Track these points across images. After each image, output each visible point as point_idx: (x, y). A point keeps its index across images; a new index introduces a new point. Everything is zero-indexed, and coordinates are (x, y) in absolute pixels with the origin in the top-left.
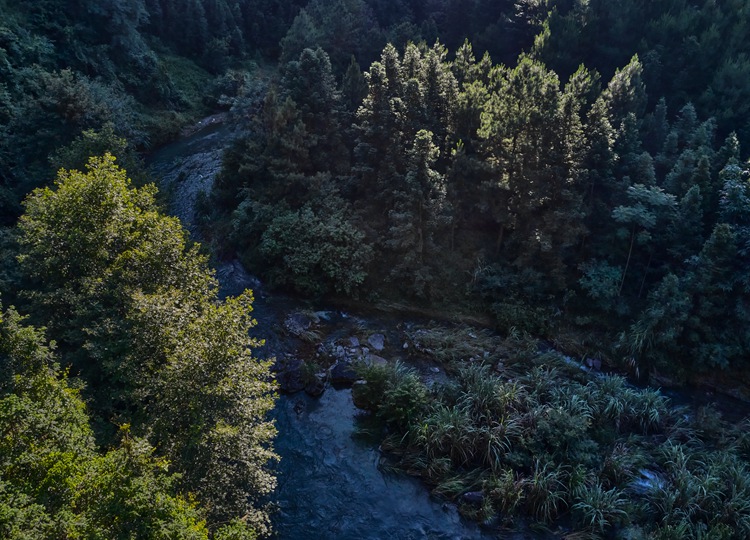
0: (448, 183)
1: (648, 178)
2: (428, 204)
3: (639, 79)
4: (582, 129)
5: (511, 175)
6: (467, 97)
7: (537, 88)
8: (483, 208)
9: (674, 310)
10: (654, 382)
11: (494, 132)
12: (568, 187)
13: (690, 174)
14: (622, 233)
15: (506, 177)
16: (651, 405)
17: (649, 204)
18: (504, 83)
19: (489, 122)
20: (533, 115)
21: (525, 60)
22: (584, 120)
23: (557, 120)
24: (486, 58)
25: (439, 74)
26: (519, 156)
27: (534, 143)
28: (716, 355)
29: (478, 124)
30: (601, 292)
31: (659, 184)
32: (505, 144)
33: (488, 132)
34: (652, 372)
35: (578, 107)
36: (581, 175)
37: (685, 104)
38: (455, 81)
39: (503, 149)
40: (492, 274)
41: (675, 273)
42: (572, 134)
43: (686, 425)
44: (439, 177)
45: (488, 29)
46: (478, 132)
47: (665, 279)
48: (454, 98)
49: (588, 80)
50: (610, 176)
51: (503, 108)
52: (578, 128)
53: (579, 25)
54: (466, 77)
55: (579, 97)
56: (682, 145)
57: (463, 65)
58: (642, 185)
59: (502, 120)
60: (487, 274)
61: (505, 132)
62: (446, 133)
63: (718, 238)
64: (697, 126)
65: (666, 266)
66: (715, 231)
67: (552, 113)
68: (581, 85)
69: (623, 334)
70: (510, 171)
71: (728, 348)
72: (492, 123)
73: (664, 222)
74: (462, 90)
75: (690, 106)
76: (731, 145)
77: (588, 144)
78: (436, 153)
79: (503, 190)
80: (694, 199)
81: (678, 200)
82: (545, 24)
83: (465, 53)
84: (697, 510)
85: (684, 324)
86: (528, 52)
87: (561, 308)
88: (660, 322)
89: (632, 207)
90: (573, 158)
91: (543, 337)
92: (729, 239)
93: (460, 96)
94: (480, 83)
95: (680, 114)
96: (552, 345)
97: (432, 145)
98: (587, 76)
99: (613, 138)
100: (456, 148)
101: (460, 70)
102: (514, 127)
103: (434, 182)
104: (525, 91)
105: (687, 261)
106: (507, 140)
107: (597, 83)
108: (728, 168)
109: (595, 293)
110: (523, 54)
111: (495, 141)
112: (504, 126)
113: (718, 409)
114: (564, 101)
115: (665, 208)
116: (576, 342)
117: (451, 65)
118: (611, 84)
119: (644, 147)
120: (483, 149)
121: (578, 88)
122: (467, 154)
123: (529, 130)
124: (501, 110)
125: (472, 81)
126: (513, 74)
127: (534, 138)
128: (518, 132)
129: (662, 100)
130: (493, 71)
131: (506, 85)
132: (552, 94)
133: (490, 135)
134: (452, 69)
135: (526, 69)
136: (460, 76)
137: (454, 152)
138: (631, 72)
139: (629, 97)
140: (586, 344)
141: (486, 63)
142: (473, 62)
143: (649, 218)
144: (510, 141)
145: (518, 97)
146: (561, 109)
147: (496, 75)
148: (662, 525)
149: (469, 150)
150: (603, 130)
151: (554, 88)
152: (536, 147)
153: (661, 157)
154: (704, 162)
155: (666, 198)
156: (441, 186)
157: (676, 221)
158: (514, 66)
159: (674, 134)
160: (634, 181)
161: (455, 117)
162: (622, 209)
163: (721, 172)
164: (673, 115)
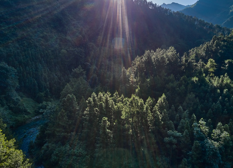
0: (113, 133)
1: (172, 128)
2: (107, 141)
3: (166, 100)
4: (152, 115)
5: (132, 130)
6: (117, 107)
7: (137, 104)
11: (126, 117)
12: (150, 132)
13: (184, 126)
14: (168, 146)
15: (131, 131)
17: (174, 136)
18: (128, 102)
19: (124, 114)
20: (137, 111)
21: (133, 96)
22: (152, 112)
23: (144, 112)
24: (122, 96)
25: (108, 101)
26: (134, 124)
27: (138, 120)
29: (121, 115)
30: (164, 166)
31: (176, 130)
32: (130, 120)
33: (124, 117)
35: (150, 108)
36: (153, 128)
38: (114, 103)
39: (129, 122)
41: (185, 158)
42: (149, 116)
45: (122, 88)
46: (121, 117)
47: (183, 160)
48: (114, 107)
49: (151, 101)
50: (162, 128)
51: (128, 110)
53: (147, 86)
54: (117, 101)
55: (149, 106)
56: (180, 118)
57: (116, 98)
58: (171, 131)
59: (128, 113)
60: (128, 163)
61: (129, 117)
62: (112, 118)
63: (196, 146)
64: (183, 112)
65: (182, 156)
66: (194, 143)
67: (143, 111)
70: (132, 129)
72: (125, 114)
73: (179, 142)
74: (116, 105)
75: (180, 107)
76: (194, 117)
77: (154, 119)
78: (109, 124)
79: (130, 135)
80: (187, 134)
82: (138, 86)
83: (116, 94)
86: (134, 94)
89: (169, 138)
90: (150, 123)
92: (199, 146)
93: (115, 107)
94: (121, 103)
95: (178, 109)
97: (108, 122)
99: (161, 117)
100: (115, 122)
101: (115, 99)
102: (132, 115)
103: (109, 134)
104: (134, 104)
105: (188, 153)
106: (130, 119)
107: (154, 102)
108: (194, 124)
111: (127, 119)
112: (129, 115)
114: (146, 107)
115: (179, 137)
117: (112, 98)
118: (158, 102)
119: (170, 119)
120: (123, 122)
121: (149, 103)
122: (118, 124)
123: (136, 116)
125: (118, 102)
126: (130, 100)
127: (138, 118)
128: (133, 117)
129: (173, 105)
130: (124, 99)
131: (128, 103)
132: (142, 105)
133: (125, 118)
134: (113, 99)
135: (134, 98)
136: (115, 101)
137: (114, 124)
138: (163, 98)
139: (164, 105)
142: (119, 97)
143: (175, 141)
144: (131, 119)
145: (132, 106)
146: (145, 109)
149: (119, 123)
150: (157, 115)
151: (142, 103)
152: (139, 121)
153: (175, 122)
154: (187, 123)
155: (179, 134)
156: (111, 135)
157: (183, 141)
158: (130, 97)
159: (178, 115)
160: (169, 130)
161: (114, 113)
162: (166, 138)
163: (192, 125)
164: (176, 110)
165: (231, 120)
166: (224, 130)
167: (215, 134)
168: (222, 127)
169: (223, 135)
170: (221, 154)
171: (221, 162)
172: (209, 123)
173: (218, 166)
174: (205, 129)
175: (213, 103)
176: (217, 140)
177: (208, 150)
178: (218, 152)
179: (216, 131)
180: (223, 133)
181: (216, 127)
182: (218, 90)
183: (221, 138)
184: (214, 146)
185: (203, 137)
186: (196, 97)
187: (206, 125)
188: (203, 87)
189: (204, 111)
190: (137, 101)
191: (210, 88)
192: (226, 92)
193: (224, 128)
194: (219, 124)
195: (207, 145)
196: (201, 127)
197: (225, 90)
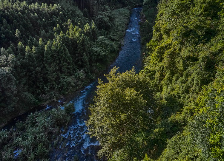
165: (10, 42)
166: (9, 54)
167: (3, 60)
168: (6, 51)
170: (14, 75)
171: (17, 82)
173: (16, 86)
176: (6, 65)
177: (2, 78)
178: (11, 75)
179: (2, 58)
180: (9, 57)
183: (9, 62)
184: (6, 71)
193: (8, 52)
194: (2, 49)
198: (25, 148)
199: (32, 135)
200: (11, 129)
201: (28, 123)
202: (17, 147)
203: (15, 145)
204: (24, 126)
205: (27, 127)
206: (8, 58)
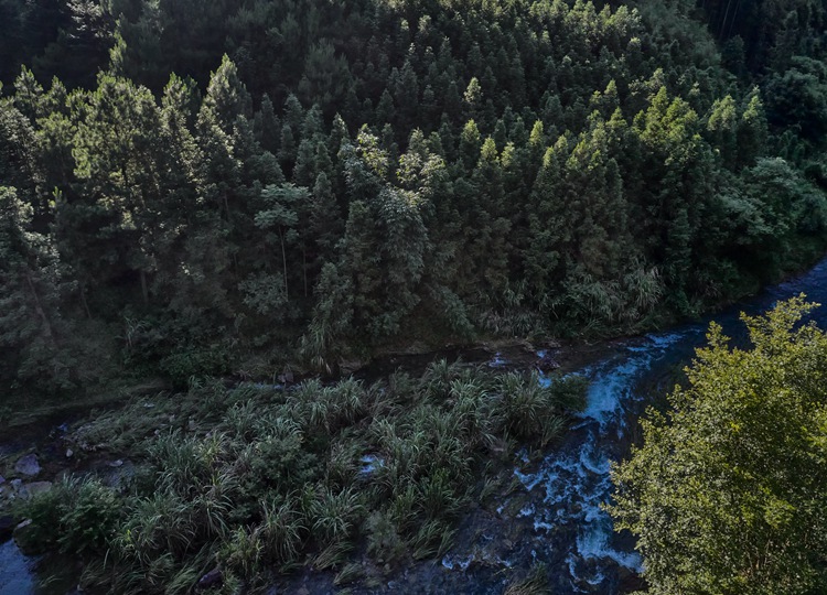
0: (57, 242)
1: (276, 176)
2: (39, 275)
3: (237, 80)
4: (196, 142)
5: (132, 212)
6: (48, 135)
7: (131, 108)
8: (112, 258)
9: (340, 297)
10: (345, 371)
11: (96, 168)
12: (201, 207)
13: (313, 162)
14: (271, 238)
15: (127, 216)
16: (350, 393)
17: (286, 202)
18: (89, 109)
19: (85, 158)
20: (136, 138)
21: (106, 79)
22: (194, 132)
23: (165, 139)
24: (57, 84)
26: (136, 189)
27: (147, 170)
28: (387, 323)
29: (73, 164)
30: (269, 305)
31: (289, 179)
32: (113, 179)
33: (88, 170)
34: (341, 362)
35: (183, 120)
36: (210, 191)
37: (287, 96)
38: (25, 119)
39: (114, 186)
40: (148, 329)
41: (330, 261)
42: (186, 150)
43: (384, 398)
44: (43, 239)
45: (47, 50)
46: (75, 172)
47: (323, 269)
48: (30, 139)
49: (184, 89)
50: (240, 184)
51: (97, 138)
52: (190, 143)
53: (155, 31)
54: (38, 112)
55: (181, 109)
56: (298, 137)
57: (30, 97)
58: (274, 185)
59: (101, 153)
60: (141, 330)
61: (108, 166)
62: (34, 184)
63: (356, 216)
64: (305, 115)
65: (320, 257)
66: (351, 210)
67: (157, 132)
68: (179, 96)
69: (304, 338)
70: (130, 208)
71: (394, 313)
72: (90, 159)
73: (304, 216)
74: (38, 128)
75: (292, 97)
76: (338, 127)
77: (206, 157)
78: (28, 212)
79: (128, 231)
80: (324, 186)
81: (310, 190)
82: (117, 35)
83: (26, 82)
84: (417, 469)
85: (353, 306)
86: (106, 69)
87: (236, 336)
88: (332, 312)
89: (271, 209)
90: (196, 175)
91: (227, 374)
92: (364, 215)
93: (38, 135)
94: (59, 115)
95: (286, 107)
96: (239, 378)
97: (20, 203)
98: (182, 85)
99: (230, 144)
100: (53, 199)
101: (27, 105)
102: (119, 158)
103: (38, 246)
104: (117, 113)
105: (337, 246)
106: (115, 174)
107: (194, 91)
108: (343, 148)
109: (264, 308)
110: (102, 72)
111: (100, 178)
112: (105, 158)
113: (404, 370)
114: (166, 116)
115: (301, 201)
116: (262, 365)
117: (12, 100)
118: (210, 89)
119: (264, 147)
120: (89, 191)
121: (176, 100)
122: (70, 202)
123: (137, 157)
124: (95, 140)
125: (47, 115)
126: (96, 97)
127: (146, 164)
128: (124, 162)
129: (265, 96)
130: (70, 99)
131: (92, 112)
132: (149, 112)
133: (92, 173)
134: (15, 105)
135: (110, 89)
136: (29, 111)
137: (53, 204)
138: (226, 73)
139: (233, 99)
140: (273, 362)
141: (59, 90)
142: (41, 93)
143: (291, 216)
144: (119, 173)
145: (111, 122)
146: (166, 126)
147: (76, 103)
148: (394, 499)
149: (71, 197)
150: (217, 139)
151: (149, 104)
152: (151, 173)
153: (281, 153)
154: (321, 148)
155: (299, 192)
156: (49, 248)
157: (315, 211)
158: (94, 88)
159: (287, 127)
160: (265, 183)
161: (39, 163)
162: (262, 214)
163: (339, 154)
164: (280, 109)
165: (445, 115)
166: (431, 151)
167: (408, 168)
168: (424, 141)
169: (428, 167)
170: (426, 224)
171: (430, 247)
172: (388, 137)
173: (423, 258)
174: (378, 158)
175: (391, 69)
176: (413, 186)
177: (393, 223)
178: (419, 219)
179: (409, 159)
180: (427, 161)
181: (407, 145)
182: (404, 22)
183: (424, 176)
184: (407, 204)
185: (374, 185)
186: (337, 54)
187: (380, 145)
188: (355, 15)
189: (368, 100)
190: (127, 98)
191: (377, 15)
192: (427, 27)
193: (429, 145)
194: (416, 134)
195: (388, 207)
196: (365, 154)
197: (424, 20)
198: (397, 462)
199: (426, 429)
200: (374, 387)
201: (426, 388)
202: (376, 448)
203: (372, 439)
204: (412, 392)
205: (421, 398)
206: (426, 164)
